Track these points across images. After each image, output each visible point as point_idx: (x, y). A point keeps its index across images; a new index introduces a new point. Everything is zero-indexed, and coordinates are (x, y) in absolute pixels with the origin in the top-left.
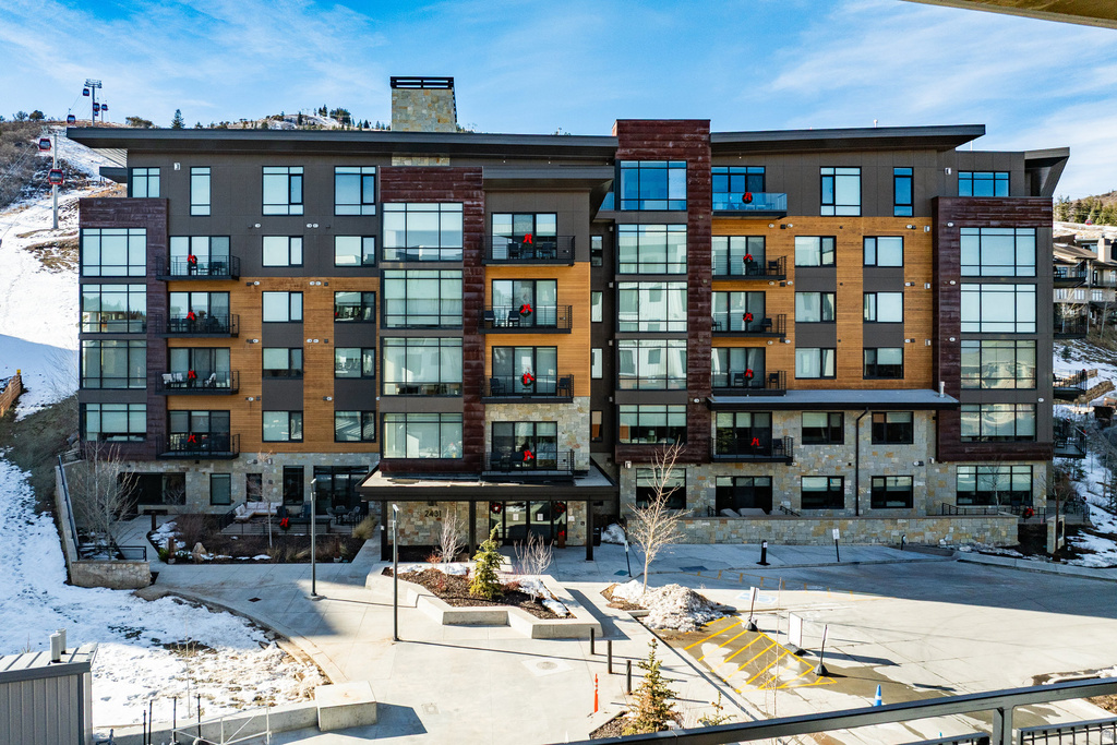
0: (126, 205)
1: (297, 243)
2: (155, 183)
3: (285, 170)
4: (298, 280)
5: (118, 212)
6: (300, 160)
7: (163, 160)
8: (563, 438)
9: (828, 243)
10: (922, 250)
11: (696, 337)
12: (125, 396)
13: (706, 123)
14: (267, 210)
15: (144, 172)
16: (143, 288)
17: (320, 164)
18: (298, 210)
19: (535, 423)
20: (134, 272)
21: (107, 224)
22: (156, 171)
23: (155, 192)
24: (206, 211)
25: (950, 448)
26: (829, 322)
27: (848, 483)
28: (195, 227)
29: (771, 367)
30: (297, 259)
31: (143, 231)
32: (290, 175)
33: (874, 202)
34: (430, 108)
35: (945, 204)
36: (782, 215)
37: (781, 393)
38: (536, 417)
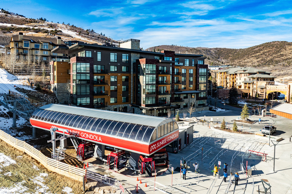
0: (86, 58)
1: (116, 67)
2: (90, 54)
3: (114, 54)
4: (116, 74)
5: (84, 60)
6: (117, 52)
7: (92, 50)
8: (167, 99)
9: (185, 70)
10: (195, 71)
11: (172, 84)
12: (86, 96)
13: (174, 52)
14: (111, 61)
15: (88, 52)
16: (89, 75)
17: (120, 53)
18: (116, 61)
19: (163, 98)
20: (87, 72)
21: (82, 62)
22: (91, 52)
23: (90, 56)
24: (100, 60)
25: (198, 98)
26: (185, 81)
27: (188, 104)
28: (98, 63)
29: (179, 88)
30: (116, 70)
31: (89, 64)
32: (115, 55)
33: (190, 64)
34: (137, 45)
35: (198, 65)
36: (182, 66)
37: (182, 92)
38: (164, 97)
